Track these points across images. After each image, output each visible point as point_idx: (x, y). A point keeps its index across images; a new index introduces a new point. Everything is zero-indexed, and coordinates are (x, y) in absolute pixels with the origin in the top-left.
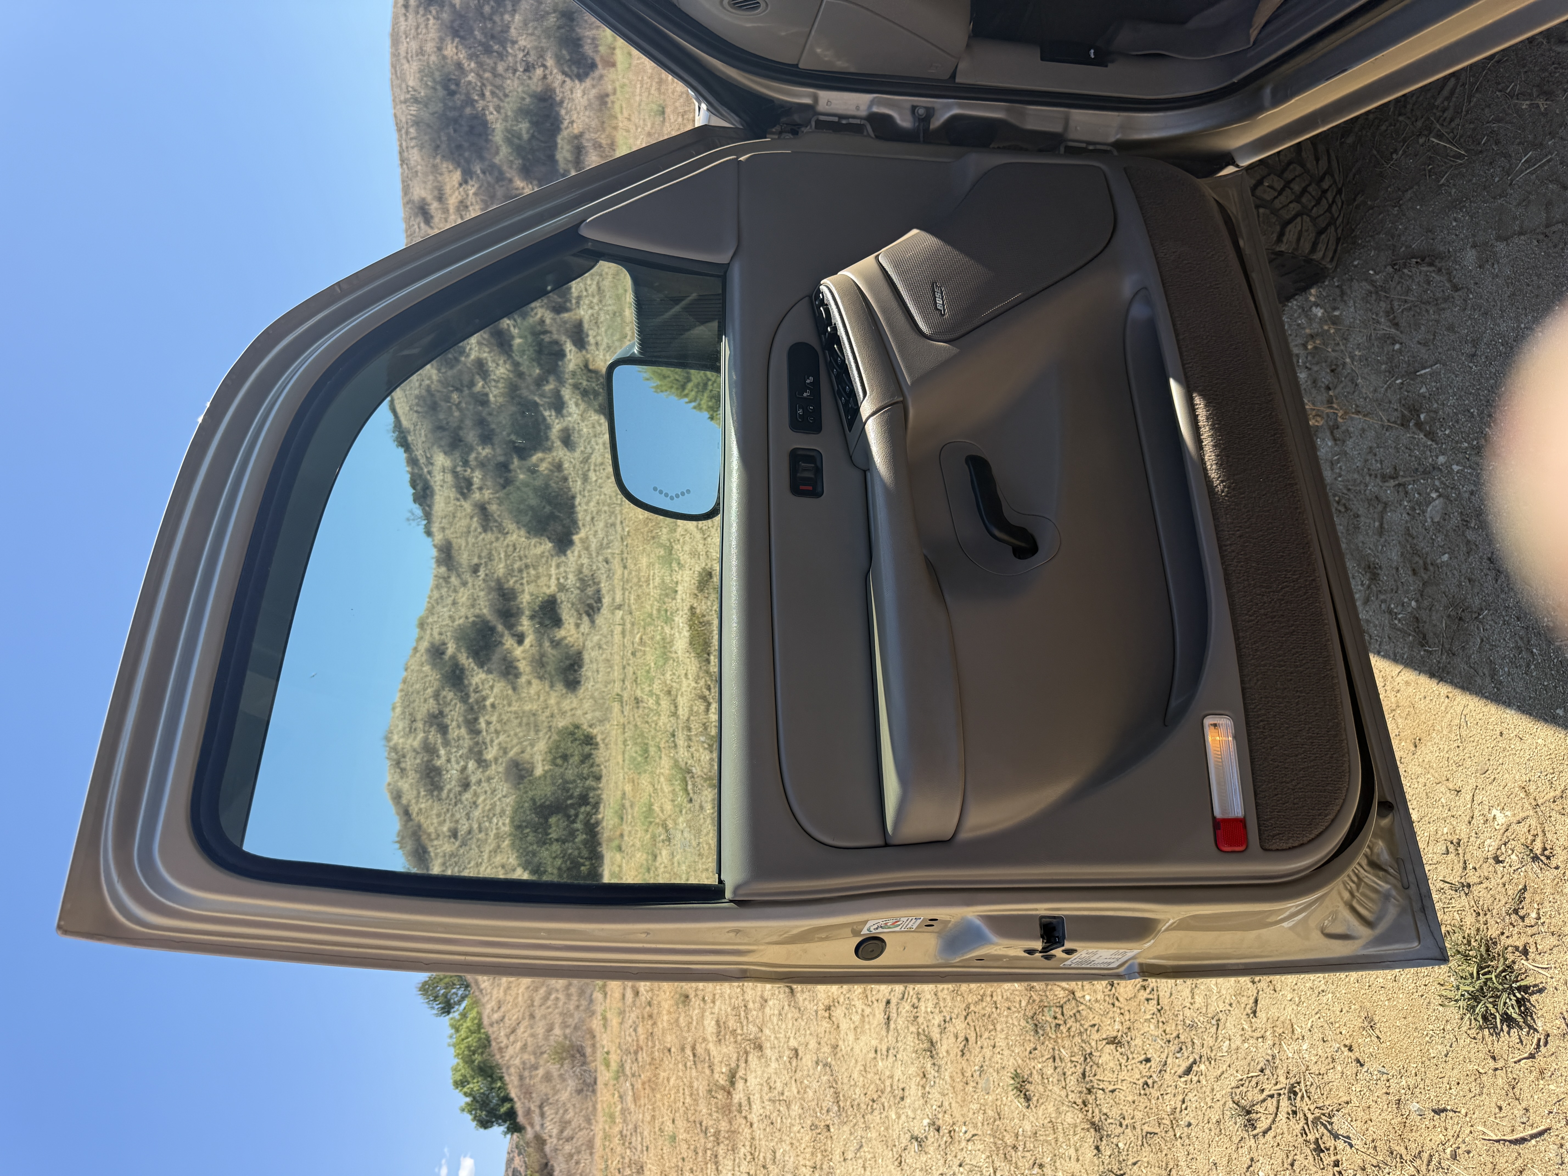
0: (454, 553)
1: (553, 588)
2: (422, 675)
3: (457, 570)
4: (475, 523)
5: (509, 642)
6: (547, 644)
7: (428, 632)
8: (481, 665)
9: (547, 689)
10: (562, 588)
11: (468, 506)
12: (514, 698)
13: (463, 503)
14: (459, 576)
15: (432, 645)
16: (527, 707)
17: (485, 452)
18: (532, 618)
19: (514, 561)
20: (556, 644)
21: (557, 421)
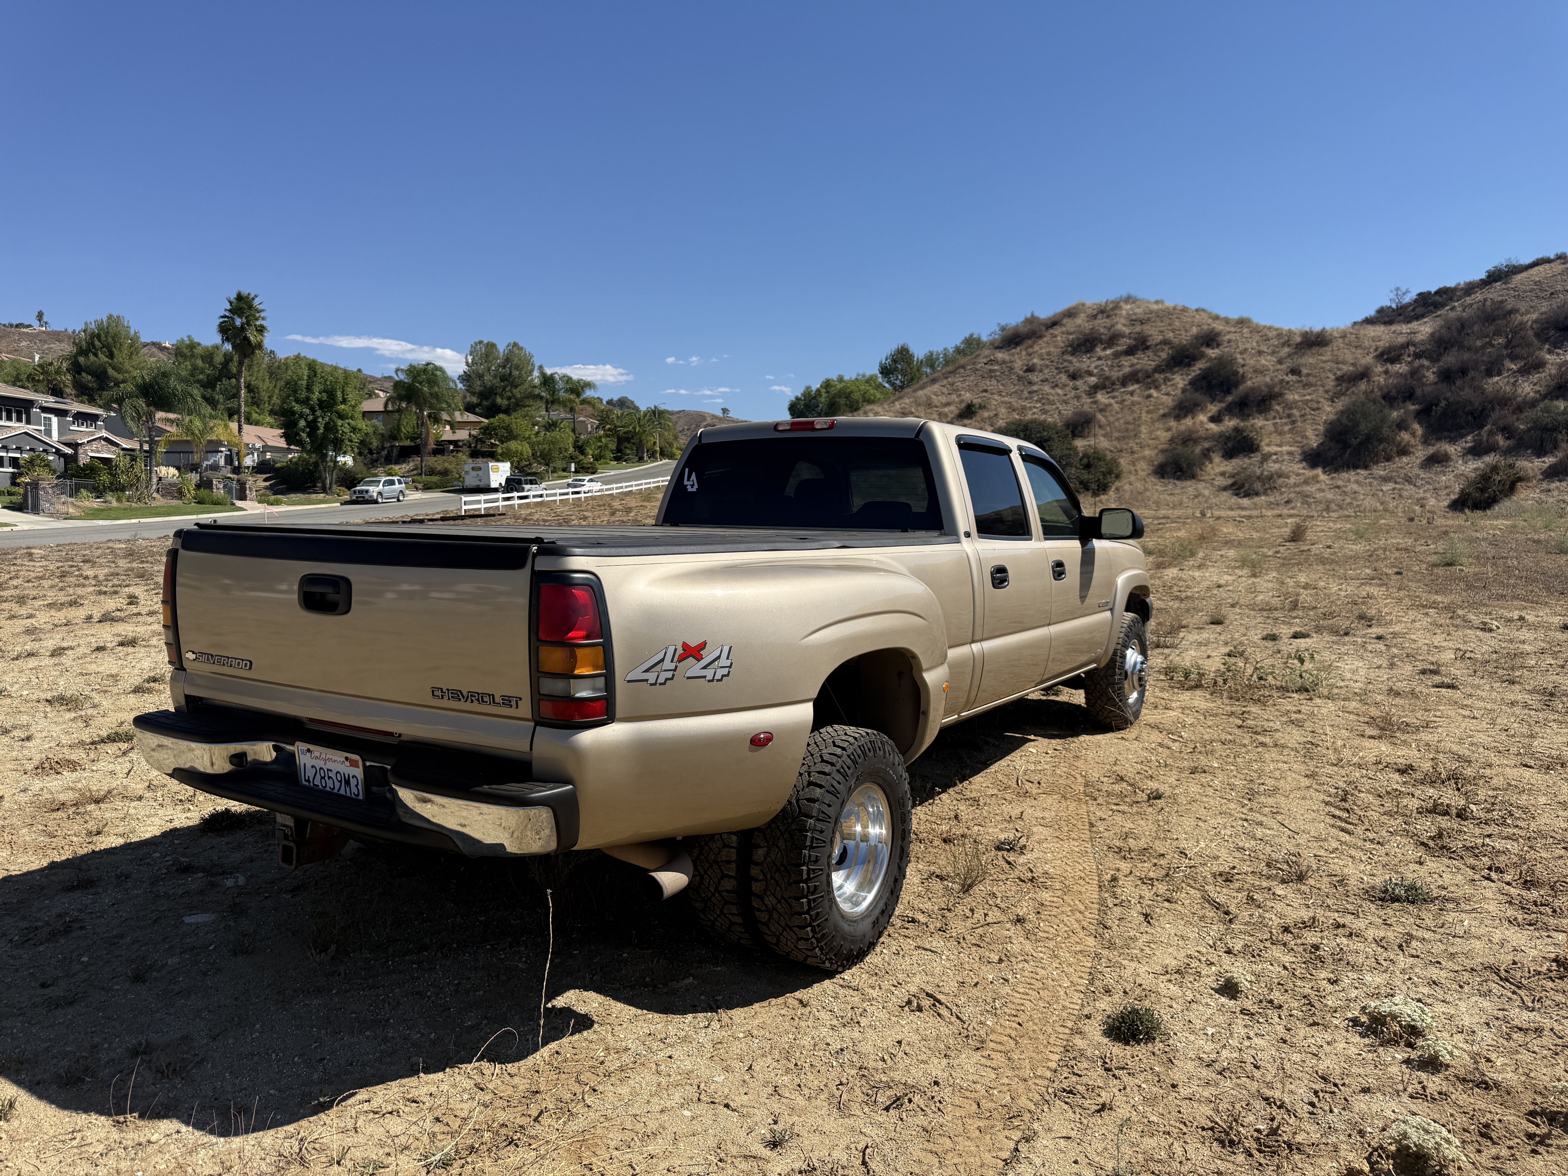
0: (1315, 350)
1: (1267, 449)
2: (1188, 326)
3: (1296, 353)
4: (1346, 368)
5: (1213, 409)
6: (1207, 445)
7: (1233, 329)
8: (1192, 383)
9: (1161, 447)
10: (1266, 458)
11: (1369, 360)
12: (1155, 416)
13: (1371, 355)
14: (1290, 355)
15: (1218, 334)
16: (1144, 429)
17: (1430, 376)
18: (1236, 430)
19: (1299, 409)
20: (1206, 455)
21: (1459, 449)
